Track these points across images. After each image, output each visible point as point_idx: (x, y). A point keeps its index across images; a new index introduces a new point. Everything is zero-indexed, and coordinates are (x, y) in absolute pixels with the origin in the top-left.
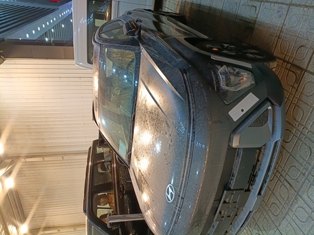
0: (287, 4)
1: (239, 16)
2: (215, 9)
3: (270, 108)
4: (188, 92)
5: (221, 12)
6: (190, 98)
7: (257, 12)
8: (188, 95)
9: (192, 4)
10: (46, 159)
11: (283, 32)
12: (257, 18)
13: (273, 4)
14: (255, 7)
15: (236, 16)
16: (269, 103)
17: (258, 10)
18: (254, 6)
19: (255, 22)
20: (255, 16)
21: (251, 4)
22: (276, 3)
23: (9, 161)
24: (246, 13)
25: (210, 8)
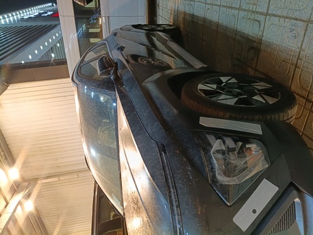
0: (304, 21)
1: (239, 32)
2: (211, 21)
3: (297, 200)
4: (169, 187)
5: (218, 25)
6: (173, 197)
7: (262, 28)
8: (170, 192)
9: (185, 13)
10: (62, 178)
11: (301, 59)
12: (262, 36)
13: (282, 19)
14: (259, 22)
15: (236, 32)
16: (295, 192)
17: (262, 27)
18: (256, 20)
19: (260, 41)
20: (260, 34)
21: (252, 17)
22: (287, 18)
23: (26, 184)
24: (248, 29)
25: (205, 20)
